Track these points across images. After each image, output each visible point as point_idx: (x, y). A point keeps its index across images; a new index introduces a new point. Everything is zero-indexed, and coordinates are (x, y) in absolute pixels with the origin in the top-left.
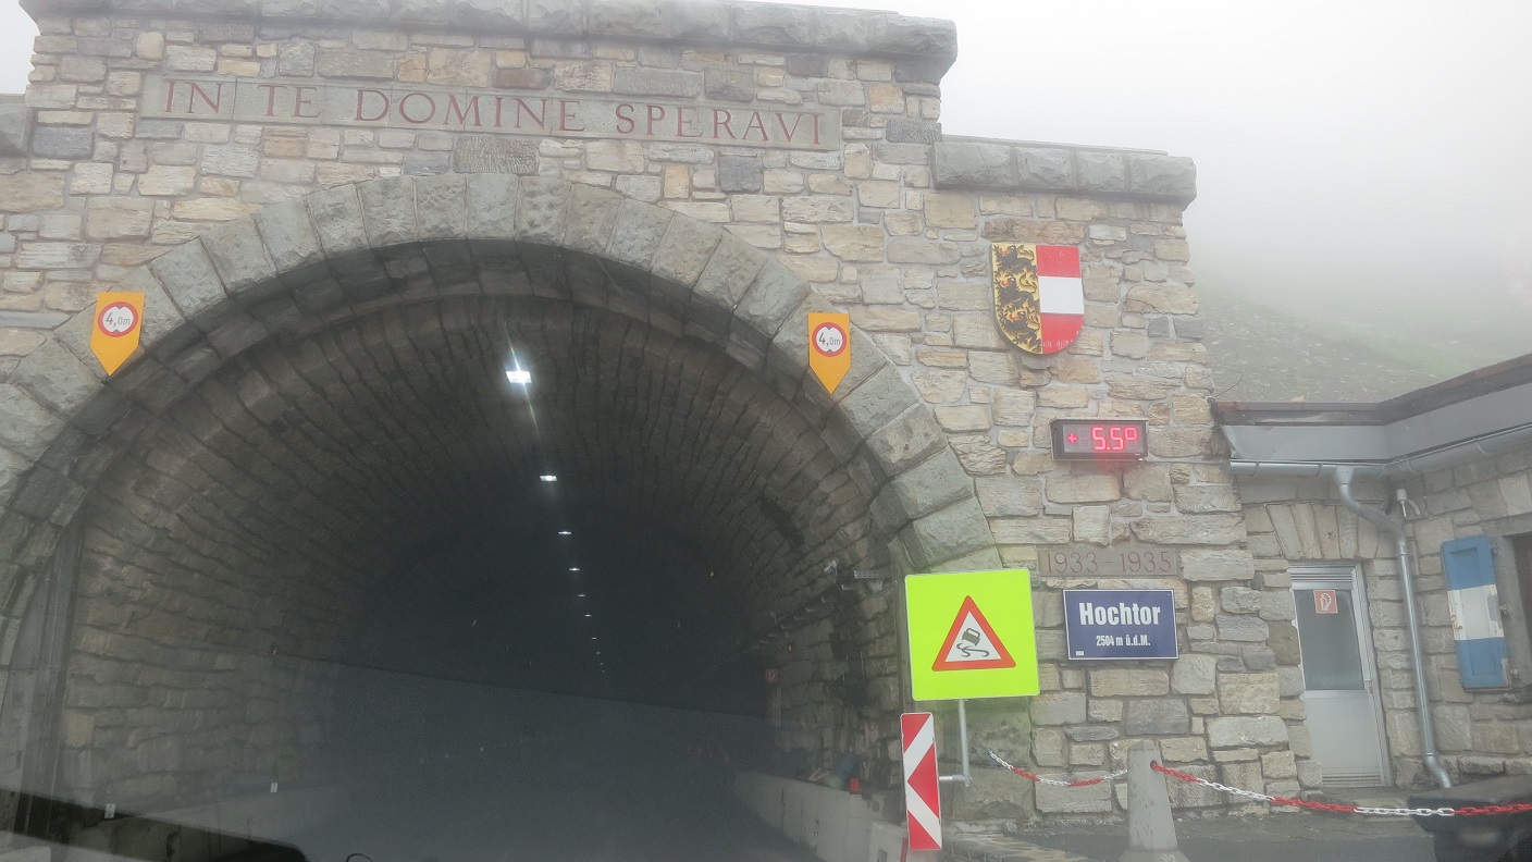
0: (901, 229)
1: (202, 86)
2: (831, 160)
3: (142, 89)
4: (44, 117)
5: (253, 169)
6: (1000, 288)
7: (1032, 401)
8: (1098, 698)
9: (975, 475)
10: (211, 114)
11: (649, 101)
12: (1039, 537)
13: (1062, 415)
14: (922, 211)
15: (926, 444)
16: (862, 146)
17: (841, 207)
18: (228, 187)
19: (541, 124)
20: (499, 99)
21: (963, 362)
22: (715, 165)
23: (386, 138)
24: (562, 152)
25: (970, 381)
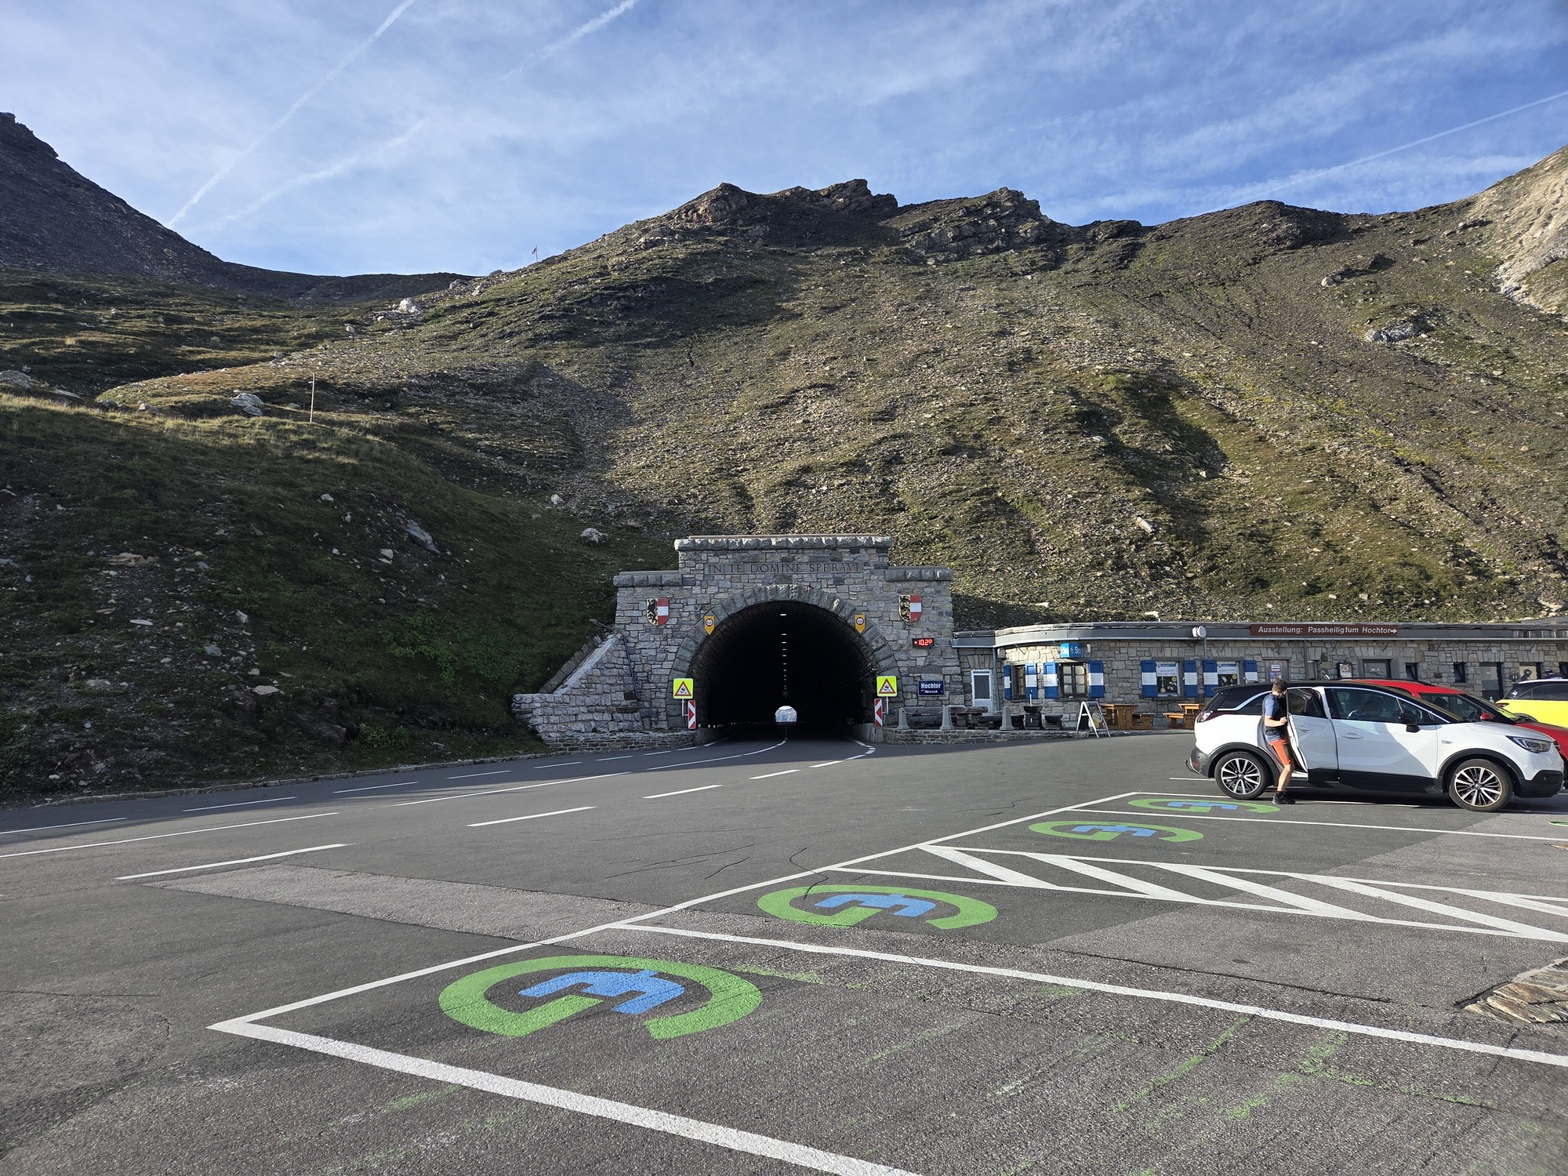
0: (877, 592)
1: (717, 566)
2: (861, 575)
3: (704, 568)
4: (684, 576)
5: (730, 586)
6: (901, 606)
7: (908, 633)
9: (893, 651)
10: (720, 573)
11: (817, 563)
12: (907, 665)
13: (915, 636)
14: (883, 587)
15: (882, 644)
16: (869, 571)
17: (863, 588)
18: (726, 591)
19: (793, 571)
20: (783, 565)
21: (891, 624)
22: (833, 578)
23: (758, 576)
24: (798, 578)
25: (893, 629)
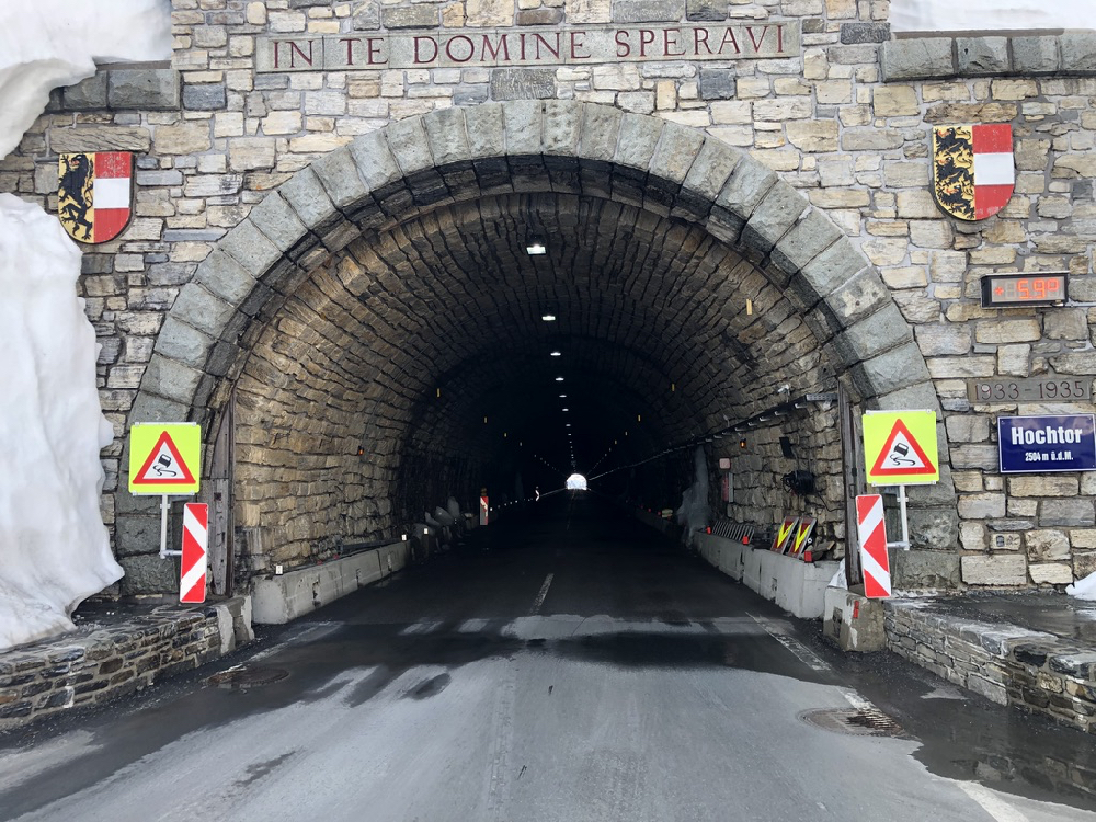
0: (852, 120)
1: (298, 44)
2: (793, 65)
3: (255, 50)
4: (188, 78)
5: (343, 109)
6: (939, 166)
7: (964, 260)
8: (1017, 498)
9: (915, 323)
10: (307, 66)
11: (642, 26)
12: (968, 372)
13: (990, 272)
14: (871, 105)
15: (874, 300)
16: (819, 50)
17: (801, 107)
18: (327, 124)
19: (557, 54)
20: (523, 36)
21: (905, 231)
22: (697, 78)
23: (439, 75)
24: (575, 76)
25: (911, 247)
